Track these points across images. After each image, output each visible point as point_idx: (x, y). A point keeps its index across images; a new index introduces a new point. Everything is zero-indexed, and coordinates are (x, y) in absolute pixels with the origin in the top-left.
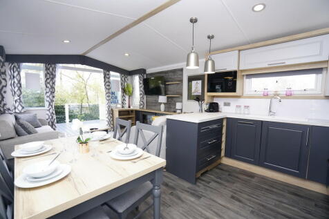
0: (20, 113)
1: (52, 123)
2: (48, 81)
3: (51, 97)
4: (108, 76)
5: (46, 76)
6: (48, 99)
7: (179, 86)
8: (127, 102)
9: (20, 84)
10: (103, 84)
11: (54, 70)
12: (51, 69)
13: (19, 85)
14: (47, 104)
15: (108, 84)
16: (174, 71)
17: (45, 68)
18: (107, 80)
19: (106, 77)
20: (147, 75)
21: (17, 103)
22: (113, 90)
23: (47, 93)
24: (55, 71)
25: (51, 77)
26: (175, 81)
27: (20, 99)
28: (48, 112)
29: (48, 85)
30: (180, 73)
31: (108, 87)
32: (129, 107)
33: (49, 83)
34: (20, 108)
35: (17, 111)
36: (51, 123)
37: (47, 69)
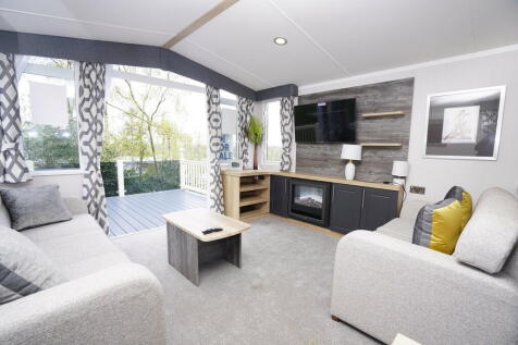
0: (18, 184)
1: (96, 205)
2: (87, 105)
3: (93, 143)
4: (215, 100)
5: (81, 92)
6: (87, 149)
7: (399, 121)
8: (250, 157)
9: (17, 111)
10: (206, 116)
11: (101, 77)
12: (93, 75)
13: (13, 113)
14: (83, 161)
15: (215, 116)
16: (384, 87)
17: (78, 73)
18: (214, 108)
19: (211, 101)
20: (300, 98)
21: (10, 160)
22: (224, 131)
23: (83, 133)
24: (103, 82)
25: (93, 94)
26: (388, 109)
27: (16, 148)
28: (87, 181)
29: (87, 115)
30: (405, 89)
31: (214, 124)
32: (255, 168)
33: (88, 110)
34: (16, 171)
35: (9, 178)
36: (93, 208)
37: (83, 75)
